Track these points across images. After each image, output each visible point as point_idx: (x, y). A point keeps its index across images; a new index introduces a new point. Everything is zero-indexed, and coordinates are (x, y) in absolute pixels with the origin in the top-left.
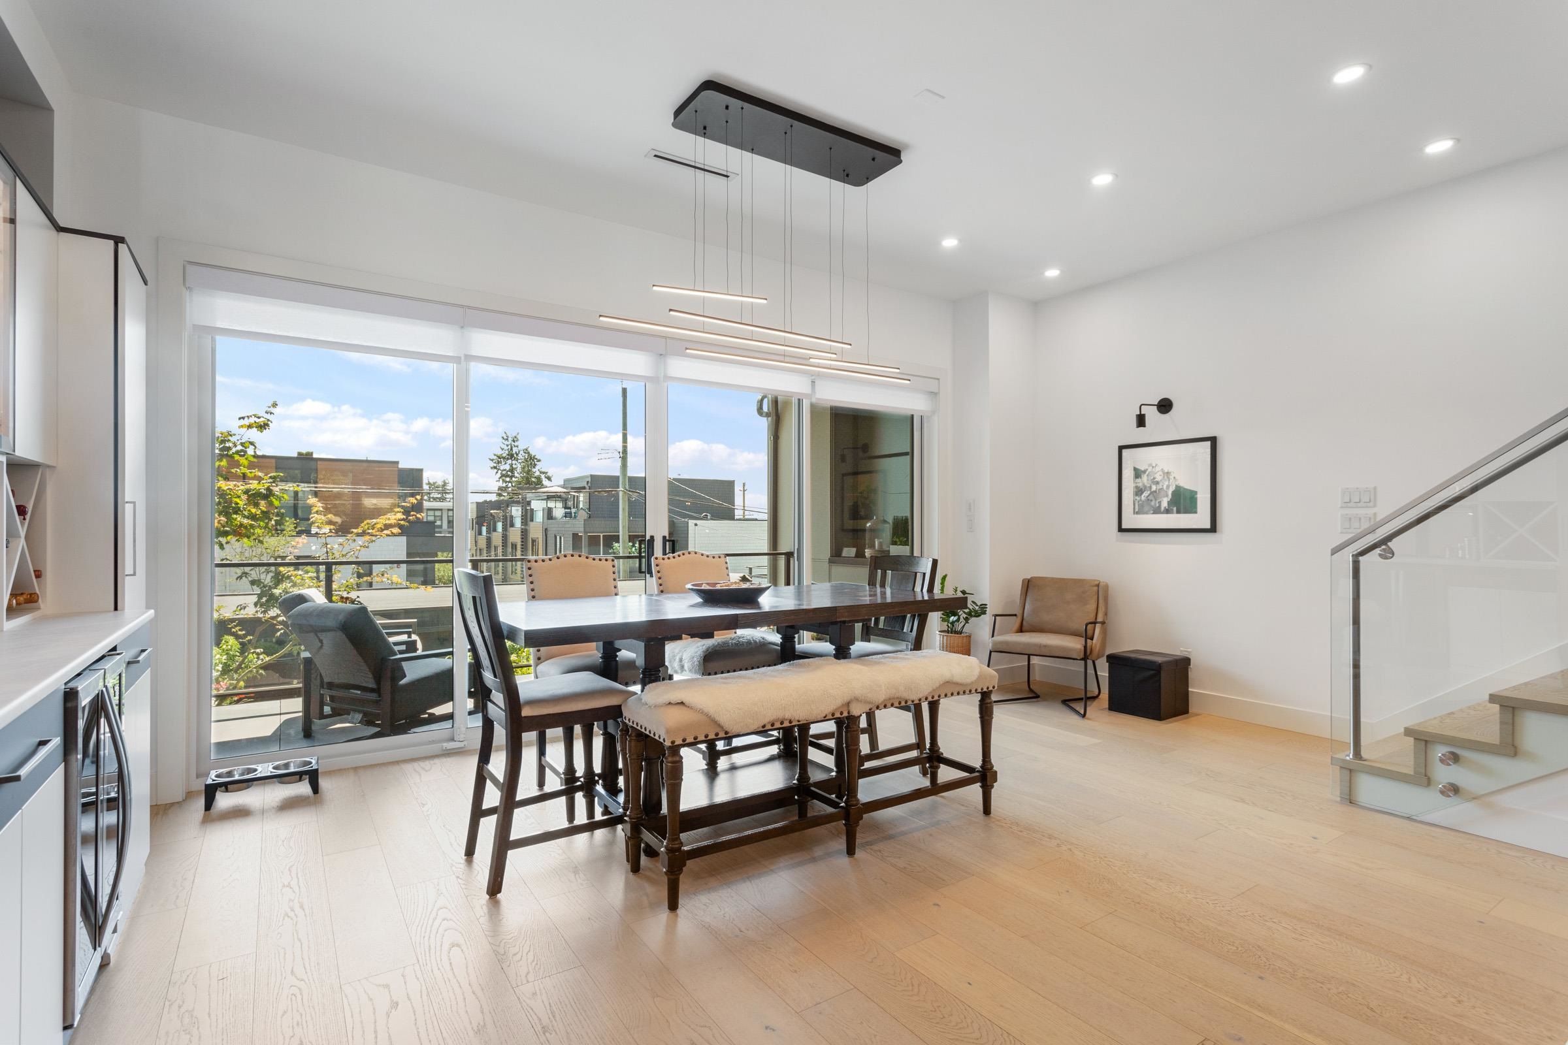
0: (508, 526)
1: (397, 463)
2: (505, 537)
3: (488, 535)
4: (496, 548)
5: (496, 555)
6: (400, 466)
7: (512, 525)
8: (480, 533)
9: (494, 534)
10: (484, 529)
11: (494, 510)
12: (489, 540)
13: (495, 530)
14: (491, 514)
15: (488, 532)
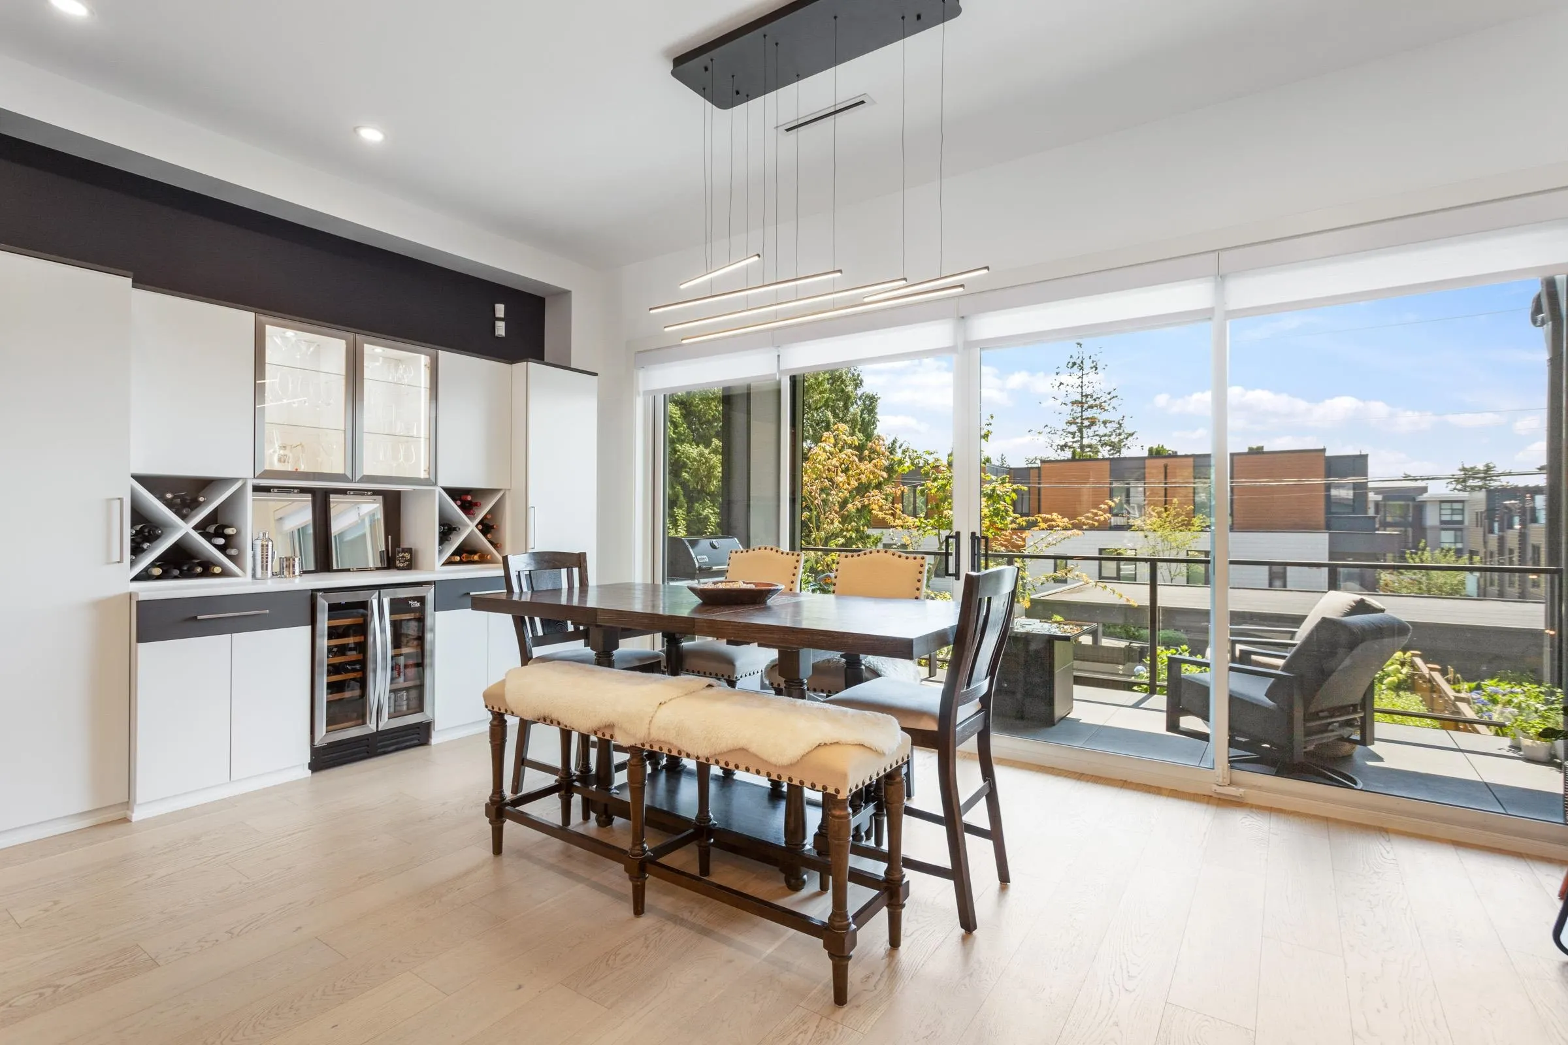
0: (1528, 521)
1: (1324, 450)
2: (1523, 536)
3: (1501, 534)
4: (1511, 551)
5: (1511, 562)
6: (1328, 454)
7: (1534, 520)
8: (1491, 531)
9: (1510, 532)
10: (1496, 525)
11: (1510, 500)
12: (1501, 540)
13: (1511, 527)
14: (1506, 507)
15: (1501, 529)
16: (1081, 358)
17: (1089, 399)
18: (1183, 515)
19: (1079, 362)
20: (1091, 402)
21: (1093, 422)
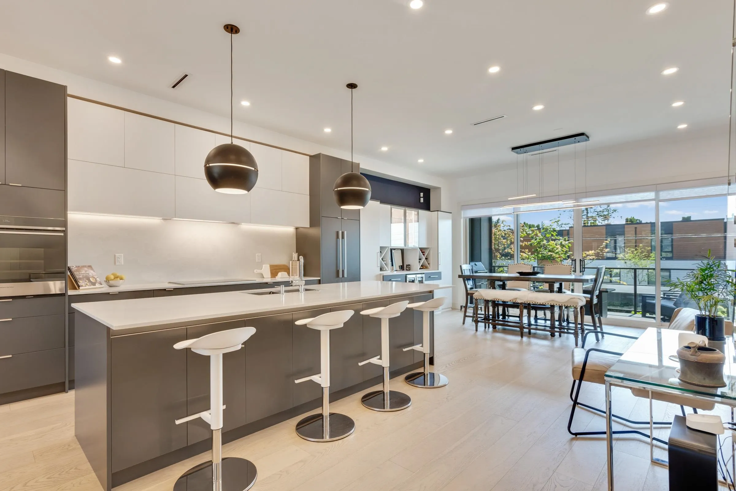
18: (645, 252)
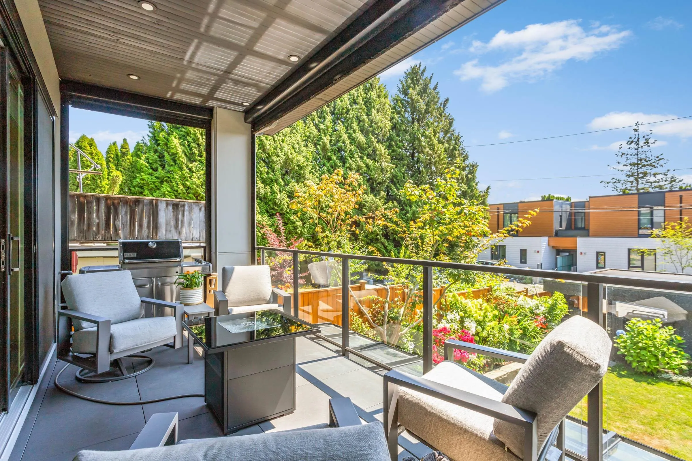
16: (637, 138)
17: (643, 161)
19: (636, 140)
20: (644, 162)
21: (645, 174)
